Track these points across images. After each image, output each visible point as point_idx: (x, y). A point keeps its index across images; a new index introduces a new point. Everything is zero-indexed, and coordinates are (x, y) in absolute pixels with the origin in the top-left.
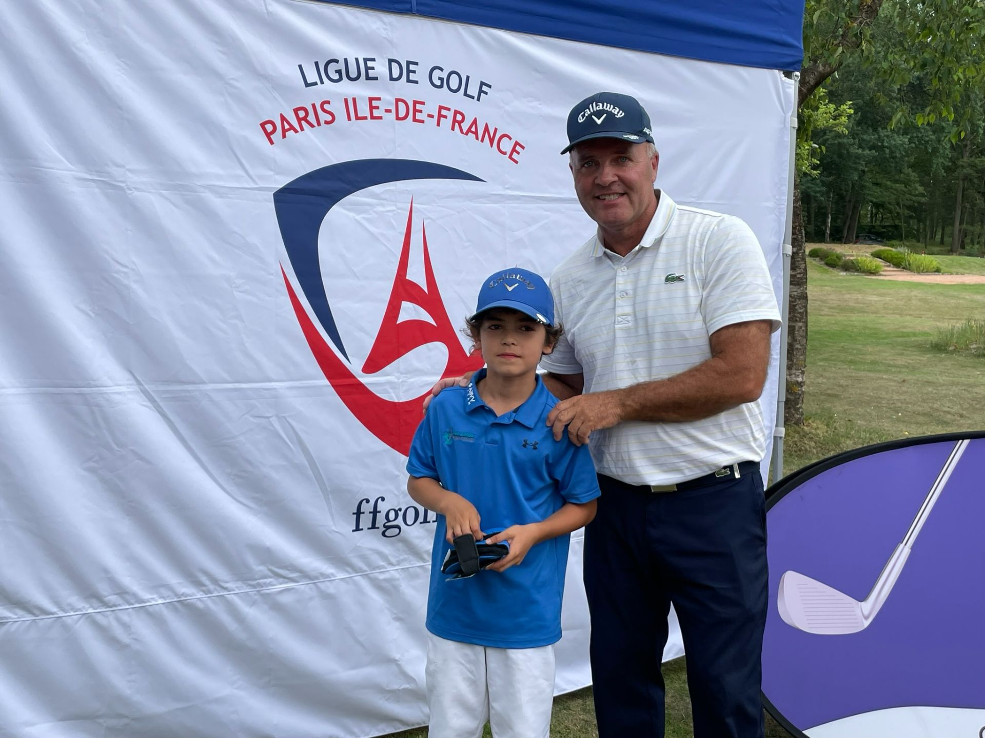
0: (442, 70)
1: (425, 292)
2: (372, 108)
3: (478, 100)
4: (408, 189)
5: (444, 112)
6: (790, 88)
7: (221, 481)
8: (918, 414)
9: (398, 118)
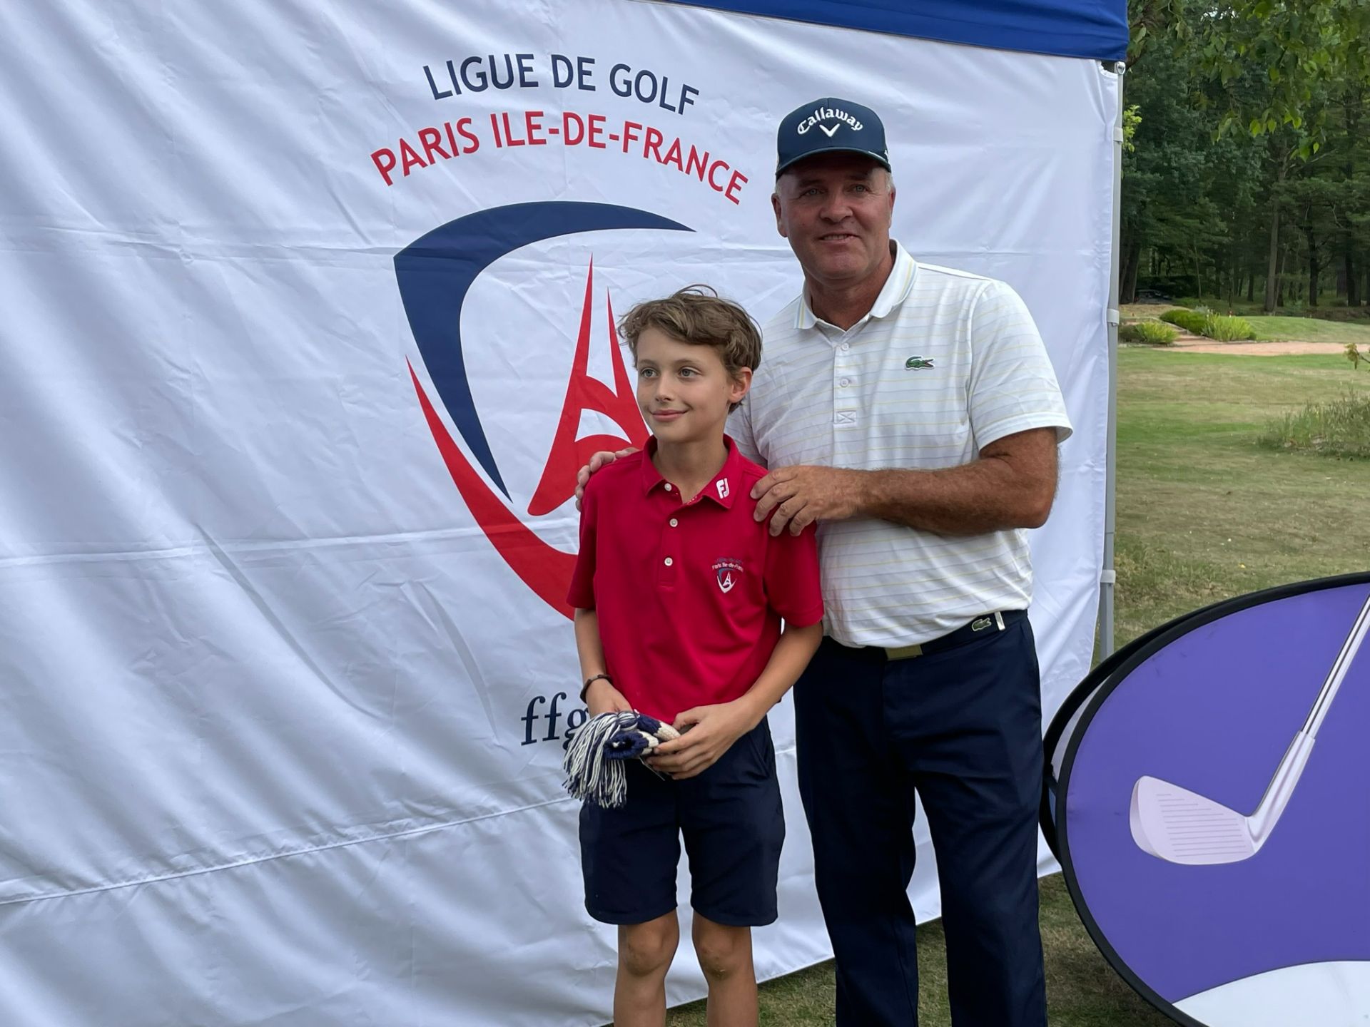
0: (628, 69)
1: (614, 395)
2: (530, 127)
3: (681, 112)
4: (586, 245)
5: (632, 131)
6: (1112, 85)
7: (331, 679)
8: (1253, 539)
9: (568, 142)
